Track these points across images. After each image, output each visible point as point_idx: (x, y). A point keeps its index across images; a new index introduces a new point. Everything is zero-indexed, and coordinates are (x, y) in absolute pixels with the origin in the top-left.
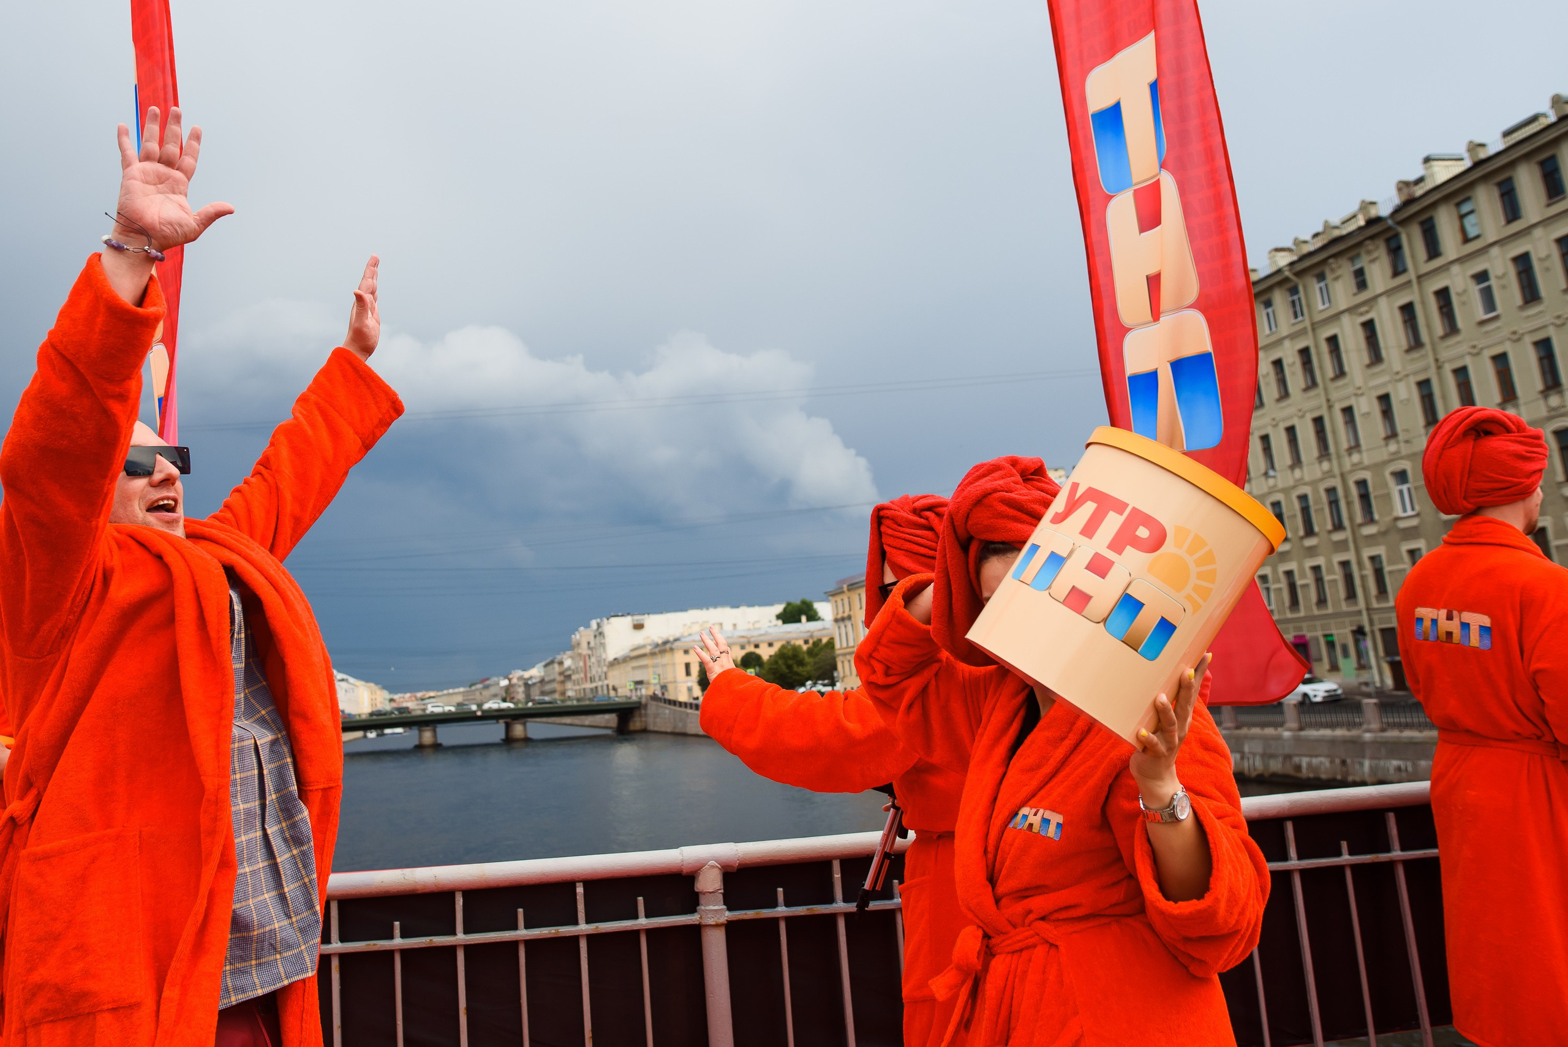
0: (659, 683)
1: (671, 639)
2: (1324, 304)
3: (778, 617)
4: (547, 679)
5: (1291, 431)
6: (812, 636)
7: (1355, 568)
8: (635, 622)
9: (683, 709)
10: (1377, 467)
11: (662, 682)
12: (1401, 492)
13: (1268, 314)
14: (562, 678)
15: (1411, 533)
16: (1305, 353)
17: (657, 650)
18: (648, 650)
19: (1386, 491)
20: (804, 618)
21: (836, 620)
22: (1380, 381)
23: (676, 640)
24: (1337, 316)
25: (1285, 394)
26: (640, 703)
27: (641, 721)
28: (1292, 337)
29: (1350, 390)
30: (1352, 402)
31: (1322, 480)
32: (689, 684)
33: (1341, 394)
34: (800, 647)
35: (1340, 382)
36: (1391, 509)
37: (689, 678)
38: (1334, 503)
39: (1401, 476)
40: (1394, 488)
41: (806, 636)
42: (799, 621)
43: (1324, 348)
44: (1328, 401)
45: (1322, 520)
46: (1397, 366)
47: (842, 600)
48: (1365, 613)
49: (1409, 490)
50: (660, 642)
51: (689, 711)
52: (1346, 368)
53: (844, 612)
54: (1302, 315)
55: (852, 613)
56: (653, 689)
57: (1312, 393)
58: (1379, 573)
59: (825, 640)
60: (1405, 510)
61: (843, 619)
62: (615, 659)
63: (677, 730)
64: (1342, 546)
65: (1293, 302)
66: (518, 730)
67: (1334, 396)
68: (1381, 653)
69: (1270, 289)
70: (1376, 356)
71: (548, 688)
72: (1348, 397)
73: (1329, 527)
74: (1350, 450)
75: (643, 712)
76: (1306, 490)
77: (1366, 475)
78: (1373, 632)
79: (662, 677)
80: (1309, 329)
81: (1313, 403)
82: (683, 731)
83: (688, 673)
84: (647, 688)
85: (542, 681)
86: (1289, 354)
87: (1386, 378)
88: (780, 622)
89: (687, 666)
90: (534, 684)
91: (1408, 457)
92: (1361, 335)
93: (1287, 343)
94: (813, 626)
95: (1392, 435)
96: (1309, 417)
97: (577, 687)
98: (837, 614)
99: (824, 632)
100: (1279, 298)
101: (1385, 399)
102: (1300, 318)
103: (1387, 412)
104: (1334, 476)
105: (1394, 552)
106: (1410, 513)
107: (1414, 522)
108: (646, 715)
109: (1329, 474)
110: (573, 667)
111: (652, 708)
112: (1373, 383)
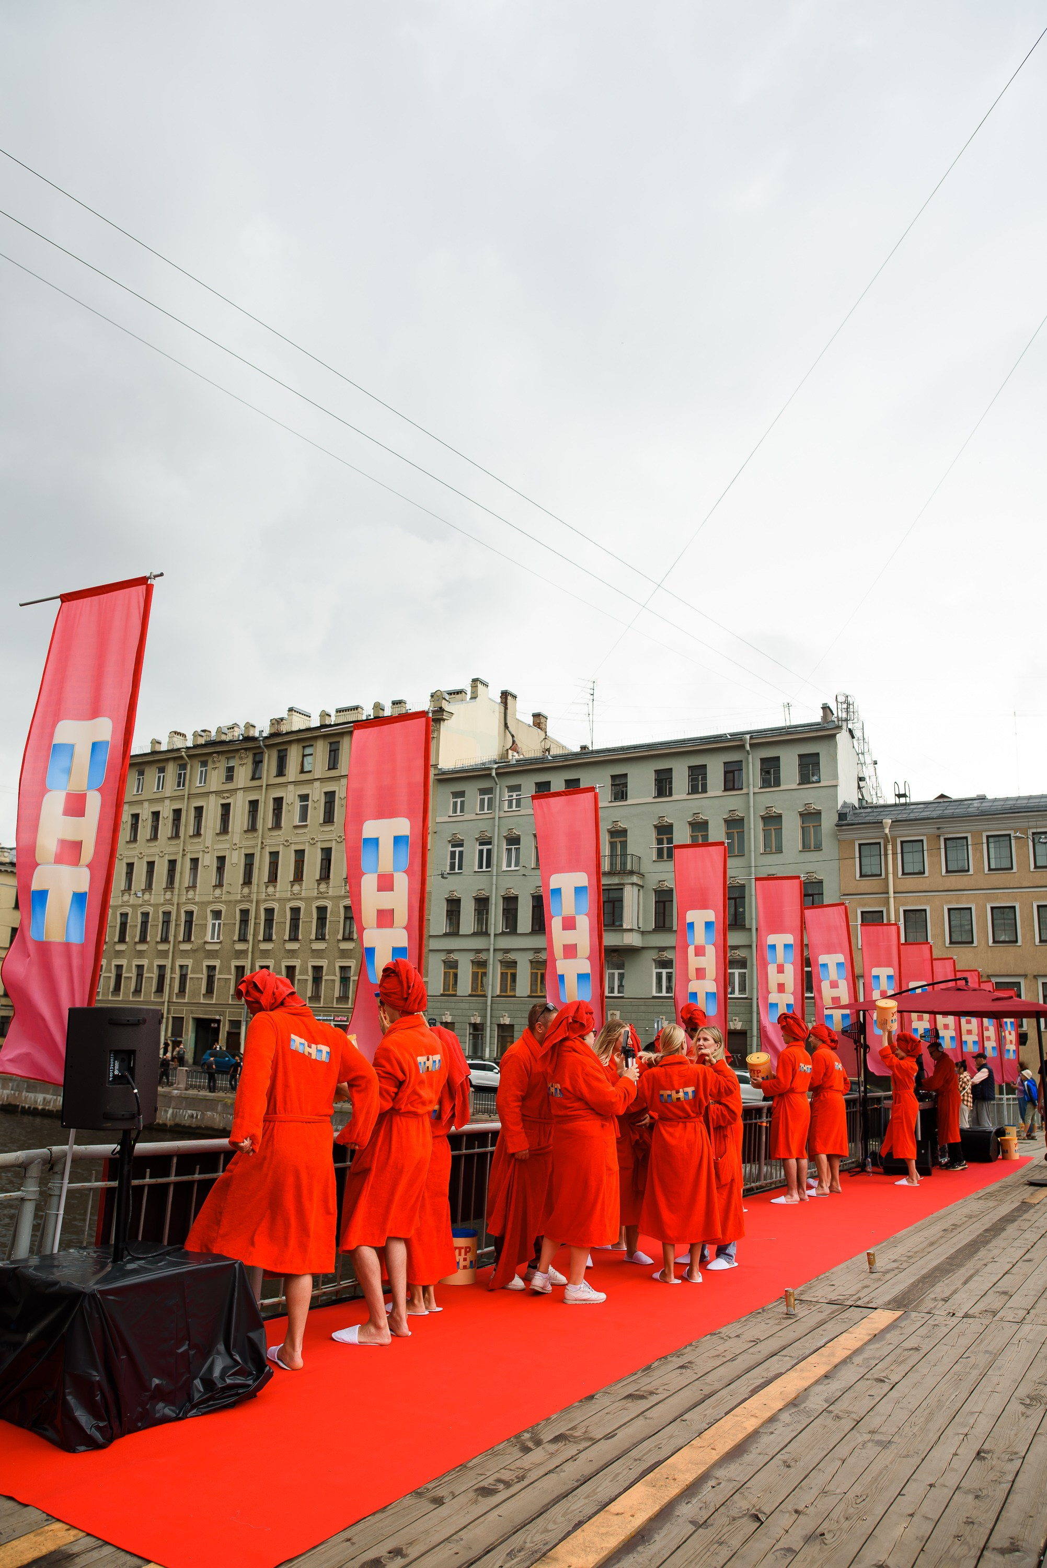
2: (200, 783)
5: (151, 865)
7: (168, 971)
10: (203, 904)
12: (214, 925)
13: (159, 777)
15: (212, 954)
16: (177, 813)
19: (204, 922)
22: (222, 847)
24: (207, 794)
25: (155, 837)
28: (172, 798)
29: (201, 847)
30: (200, 855)
31: (163, 905)
33: (194, 847)
35: (196, 840)
36: (205, 935)
38: (166, 922)
39: (217, 914)
40: (210, 921)
43: (192, 813)
44: (184, 850)
45: (154, 933)
46: (236, 840)
48: (166, 1004)
49: (219, 924)
52: (202, 832)
54: (183, 786)
57: (174, 842)
58: (183, 978)
60: (213, 938)
64: (164, 954)
65: (180, 774)
67: (189, 848)
68: (169, 1034)
69: (167, 760)
70: (225, 830)
72: (198, 852)
73: (159, 939)
74: (188, 889)
76: (150, 910)
77: (195, 908)
78: (168, 1018)
80: (186, 797)
81: (173, 849)
86: (166, 812)
87: (228, 846)
91: (225, 902)
92: (219, 810)
93: (167, 802)
95: (220, 885)
96: (167, 858)
100: (171, 770)
101: (221, 860)
102: (181, 788)
103: (220, 869)
104: (173, 905)
105: (197, 963)
106: (216, 940)
107: (217, 947)
109: (169, 902)
112: (216, 847)
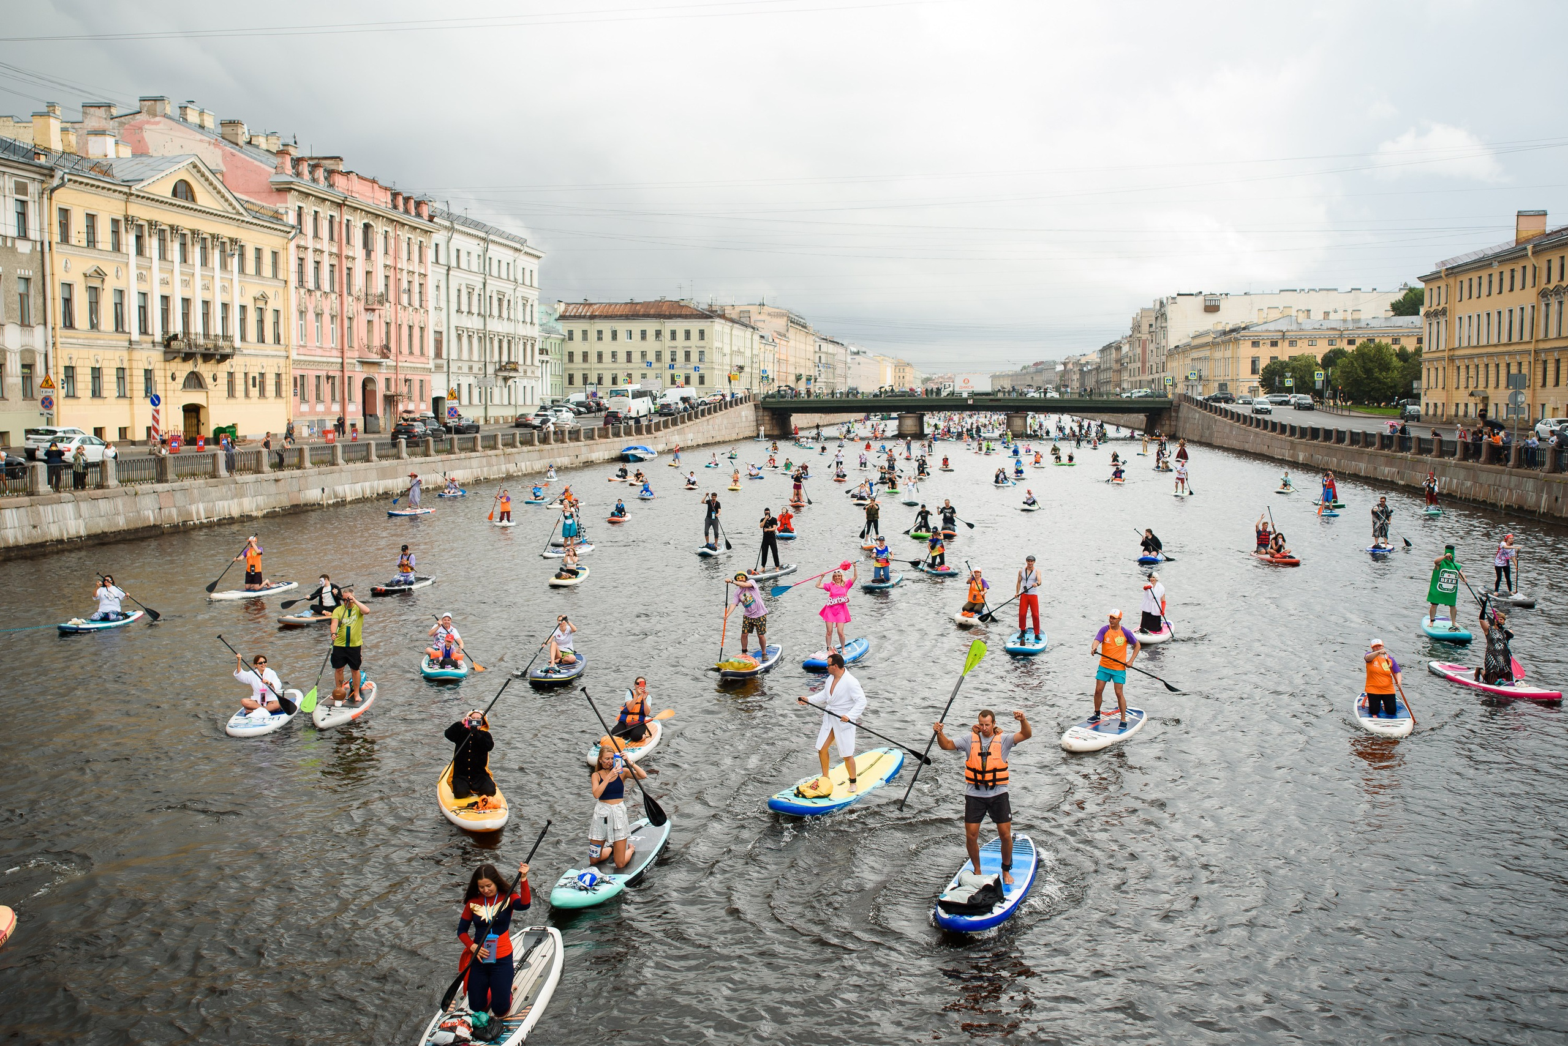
62: (1177, 347)
71: (1103, 377)
75: (1174, 414)
97: (1133, 379)
110: (1130, 354)
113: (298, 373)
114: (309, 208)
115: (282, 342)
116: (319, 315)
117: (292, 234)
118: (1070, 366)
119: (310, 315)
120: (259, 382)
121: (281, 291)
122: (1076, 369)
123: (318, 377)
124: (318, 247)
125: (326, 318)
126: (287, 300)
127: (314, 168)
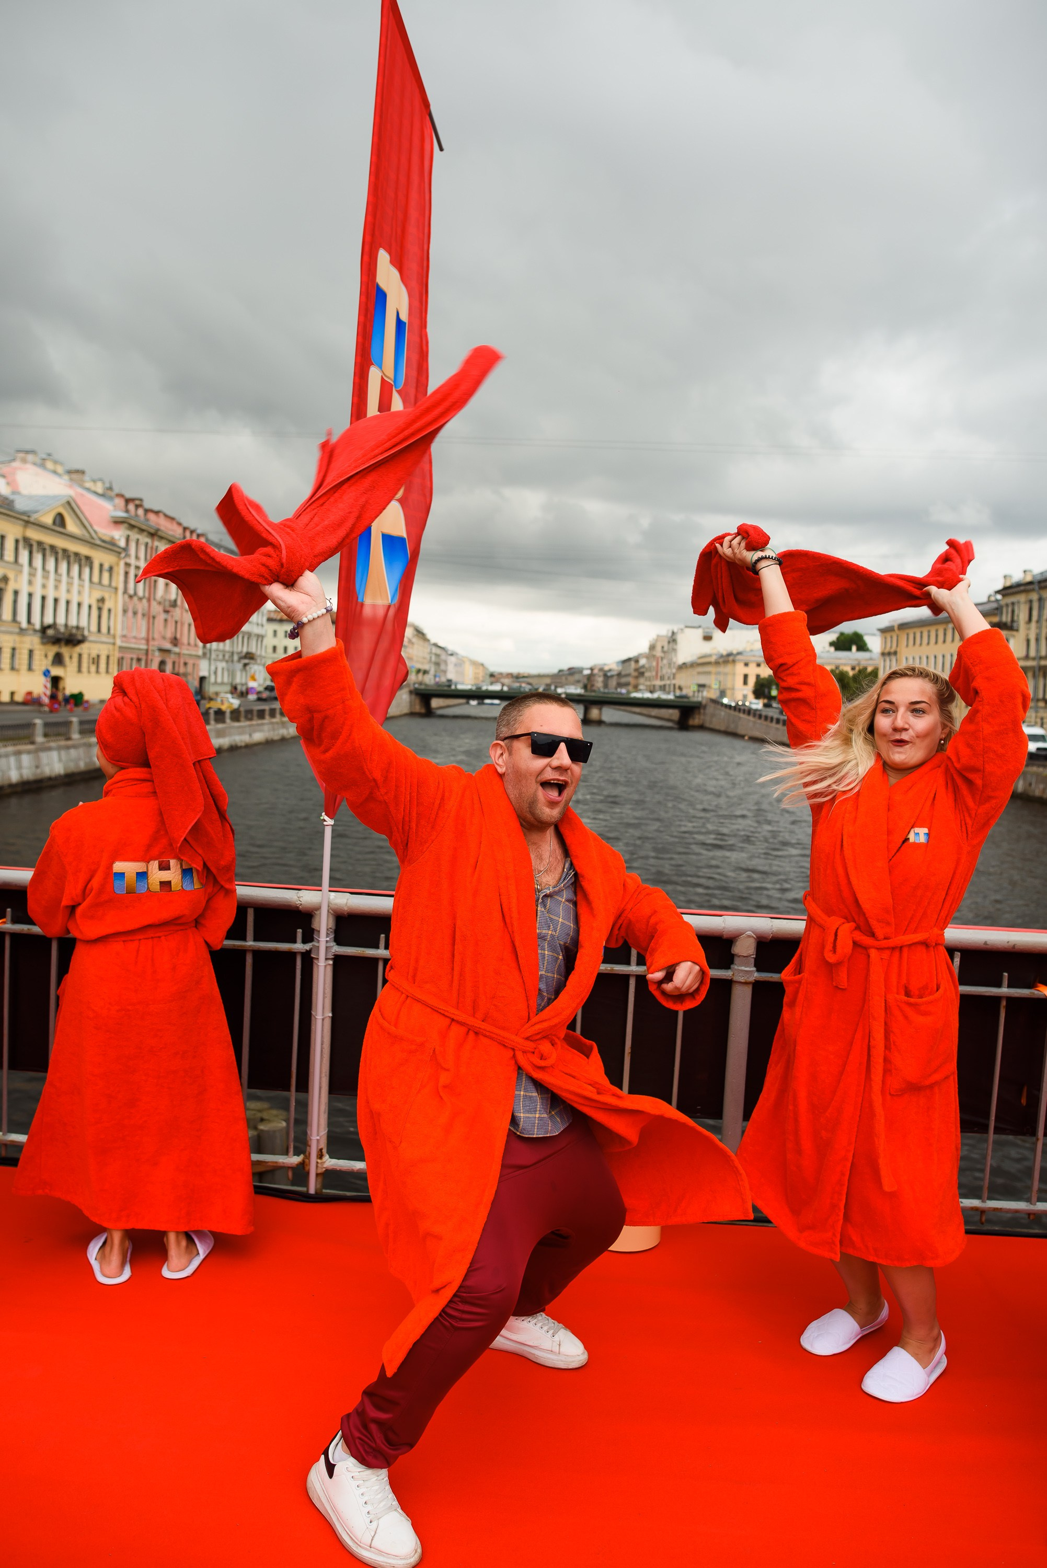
0: (719, 688)
1: (735, 652)
3: (832, 644)
4: (623, 673)
6: (859, 664)
8: (706, 634)
9: (737, 713)
11: (722, 688)
14: (636, 674)
17: (721, 660)
18: (713, 659)
20: (854, 648)
21: (883, 654)
23: (739, 653)
26: (700, 703)
27: (699, 719)
32: (745, 692)
34: (847, 672)
37: (745, 687)
41: (854, 663)
42: (850, 649)
47: (891, 637)
50: (725, 653)
51: (742, 715)
53: (891, 647)
55: (898, 650)
56: (713, 694)
59: (870, 669)
61: (889, 654)
62: (684, 664)
63: (730, 730)
66: (594, 713)
71: (623, 680)
75: (702, 711)
79: (722, 683)
82: (734, 731)
83: (745, 683)
84: (708, 692)
85: (619, 675)
88: (832, 649)
89: (746, 677)
90: (612, 676)
94: (862, 655)
97: (648, 683)
98: (885, 648)
99: (871, 662)
108: (704, 714)
110: (647, 666)
111: (710, 709)
113: (121, 655)
114: (134, 535)
115: (112, 631)
116: (135, 613)
117: (123, 555)
118: (596, 671)
119: (130, 614)
120: (96, 661)
121: (113, 596)
122: (601, 674)
123: (132, 659)
124: (138, 564)
125: (139, 615)
126: (116, 602)
127: (137, 506)
